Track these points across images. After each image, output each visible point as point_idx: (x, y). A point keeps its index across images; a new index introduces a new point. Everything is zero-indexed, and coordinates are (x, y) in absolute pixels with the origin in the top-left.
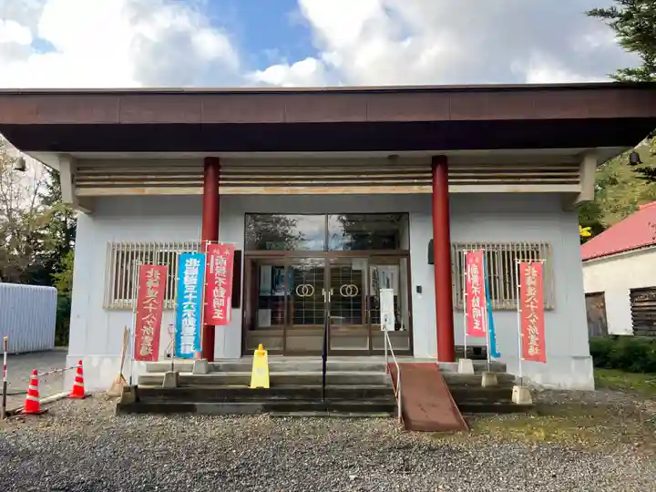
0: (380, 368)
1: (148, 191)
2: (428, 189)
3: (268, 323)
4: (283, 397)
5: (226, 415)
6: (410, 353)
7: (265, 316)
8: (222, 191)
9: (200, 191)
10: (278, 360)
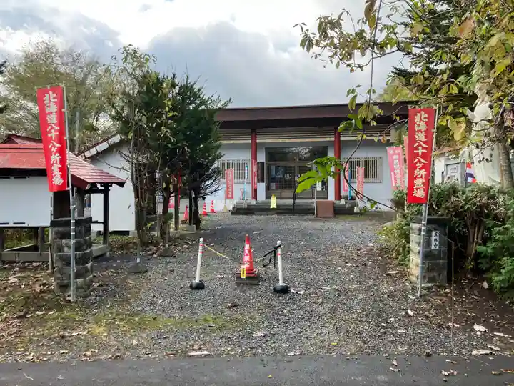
0: (313, 203)
1: (232, 142)
2: (333, 139)
3: (274, 188)
4: (281, 210)
5: (263, 215)
6: (327, 198)
7: (273, 186)
8: (258, 141)
9: (250, 141)
10: (279, 200)
